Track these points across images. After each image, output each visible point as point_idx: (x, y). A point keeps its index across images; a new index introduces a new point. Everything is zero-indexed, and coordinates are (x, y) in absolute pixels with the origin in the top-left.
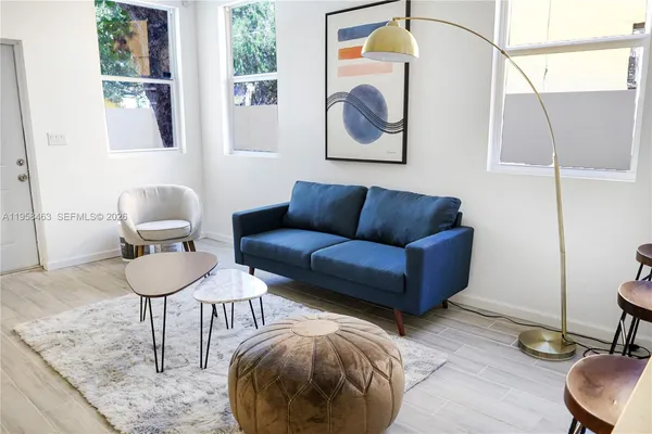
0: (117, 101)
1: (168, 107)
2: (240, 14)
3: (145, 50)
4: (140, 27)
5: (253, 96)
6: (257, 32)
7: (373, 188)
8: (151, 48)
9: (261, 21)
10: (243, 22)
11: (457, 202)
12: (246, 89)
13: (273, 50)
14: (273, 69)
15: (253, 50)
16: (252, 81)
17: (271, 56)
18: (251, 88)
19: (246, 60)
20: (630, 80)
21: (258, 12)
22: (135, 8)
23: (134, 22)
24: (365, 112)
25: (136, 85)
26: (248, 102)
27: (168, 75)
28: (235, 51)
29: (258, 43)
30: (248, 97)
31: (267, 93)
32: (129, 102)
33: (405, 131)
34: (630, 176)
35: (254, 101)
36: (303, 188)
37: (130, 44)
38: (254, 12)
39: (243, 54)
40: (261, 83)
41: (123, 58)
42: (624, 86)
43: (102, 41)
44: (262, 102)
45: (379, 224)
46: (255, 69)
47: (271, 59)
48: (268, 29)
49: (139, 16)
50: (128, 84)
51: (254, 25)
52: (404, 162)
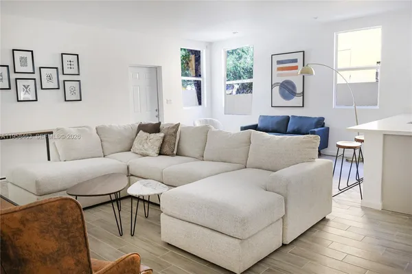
0: (185, 87)
1: (200, 89)
2: (232, 53)
3: (194, 66)
4: (193, 57)
5: (238, 90)
6: (242, 60)
7: (292, 116)
8: (196, 65)
9: (244, 55)
10: (234, 57)
11: (323, 119)
12: (233, 87)
13: (251, 69)
14: (251, 77)
15: (239, 69)
16: (237, 83)
17: (250, 72)
18: (237, 87)
19: (235, 74)
20: (377, 79)
21: (243, 51)
22: (191, 51)
23: (191, 56)
24: (288, 90)
25: (191, 81)
26: (234, 92)
27: (200, 76)
28: (228, 70)
29: (242, 66)
30: (234, 91)
31: (247, 88)
32: (189, 87)
33: (303, 96)
34: (377, 107)
35: (238, 92)
36: (263, 118)
37: (190, 64)
38: (240, 52)
39: (232, 71)
40: (243, 84)
41: (188, 70)
42: (375, 80)
43: (182, 64)
44: (243, 93)
45: (296, 127)
46: (240, 78)
47: (250, 73)
48: (249, 59)
49: (192, 54)
50: (189, 81)
51: (240, 57)
52: (303, 106)
